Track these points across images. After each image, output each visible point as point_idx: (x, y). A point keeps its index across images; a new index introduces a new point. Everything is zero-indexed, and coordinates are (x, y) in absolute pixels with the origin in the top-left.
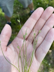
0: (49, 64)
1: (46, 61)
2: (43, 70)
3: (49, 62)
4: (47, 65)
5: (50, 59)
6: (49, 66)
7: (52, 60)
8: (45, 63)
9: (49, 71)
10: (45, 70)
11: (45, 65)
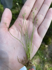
0: (45, 58)
1: (42, 55)
2: (39, 63)
3: (45, 56)
4: (43, 59)
5: (46, 53)
6: (45, 59)
7: (48, 55)
8: (41, 57)
9: (45, 64)
10: (41, 64)
11: (41, 59)
